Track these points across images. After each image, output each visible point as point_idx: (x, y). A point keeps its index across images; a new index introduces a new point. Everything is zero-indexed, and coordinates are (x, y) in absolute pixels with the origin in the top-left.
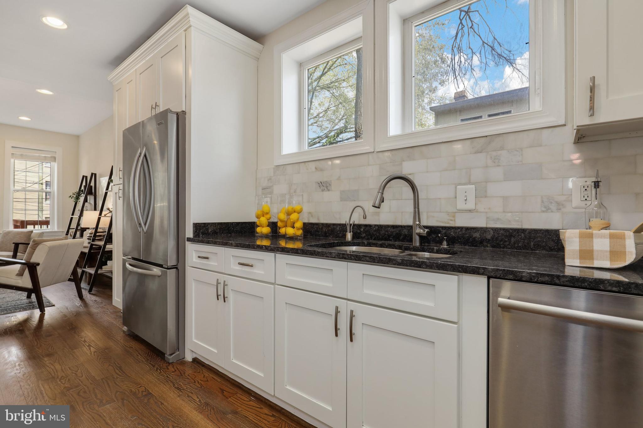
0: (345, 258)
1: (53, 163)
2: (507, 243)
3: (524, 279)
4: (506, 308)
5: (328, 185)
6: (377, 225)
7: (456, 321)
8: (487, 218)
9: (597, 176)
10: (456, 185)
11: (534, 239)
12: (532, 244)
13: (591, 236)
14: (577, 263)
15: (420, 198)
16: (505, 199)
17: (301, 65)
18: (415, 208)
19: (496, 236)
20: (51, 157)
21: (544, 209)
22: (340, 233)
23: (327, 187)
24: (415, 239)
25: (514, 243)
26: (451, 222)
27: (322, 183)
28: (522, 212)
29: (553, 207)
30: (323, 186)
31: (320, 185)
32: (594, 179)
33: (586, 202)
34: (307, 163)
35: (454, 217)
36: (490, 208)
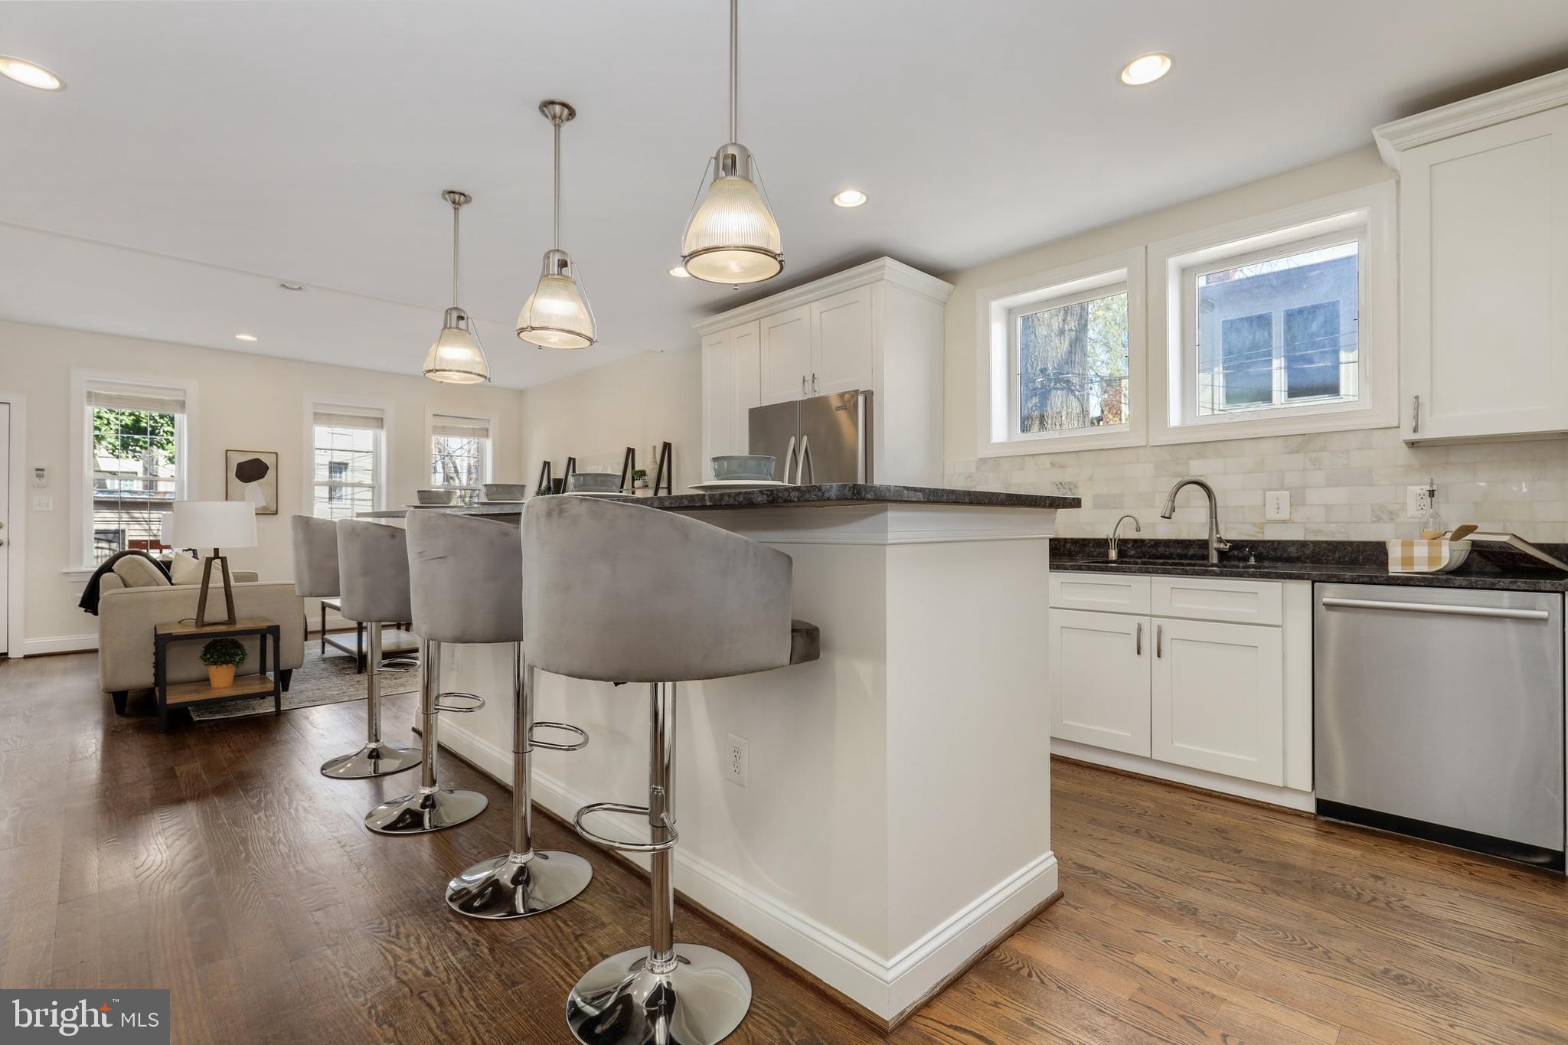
0: (1149, 572)
1: (482, 440)
2: (1331, 558)
3: (1346, 581)
4: (1330, 606)
5: (1072, 487)
6: (1153, 540)
7: (1280, 624)
8: (1306, 529)
9: (1432, 485)
10: (1265, 491)
11: (1363, 553)
12: (1361, 558)
13: (1411, 544)
14: (1399, 569)
15: (1218, 505)
16: (1328, 507)
17: (1010, 312)
18: (1211, 518)
19: (1317, 549)
20: (483, 429)
21: (1374, 519)
24: (1212, 556)
25: (1339, 558)
26: (1259, 535)
27: (1062, 484)
28: (1348, 523)
29: (1385, 517)
30: (1064, 488)
31: (1058, 487)
32: (1428, 488)
33: (1422, 511)
34: (1036, 458)
35: (1262, 528)
36: (1308, 518)
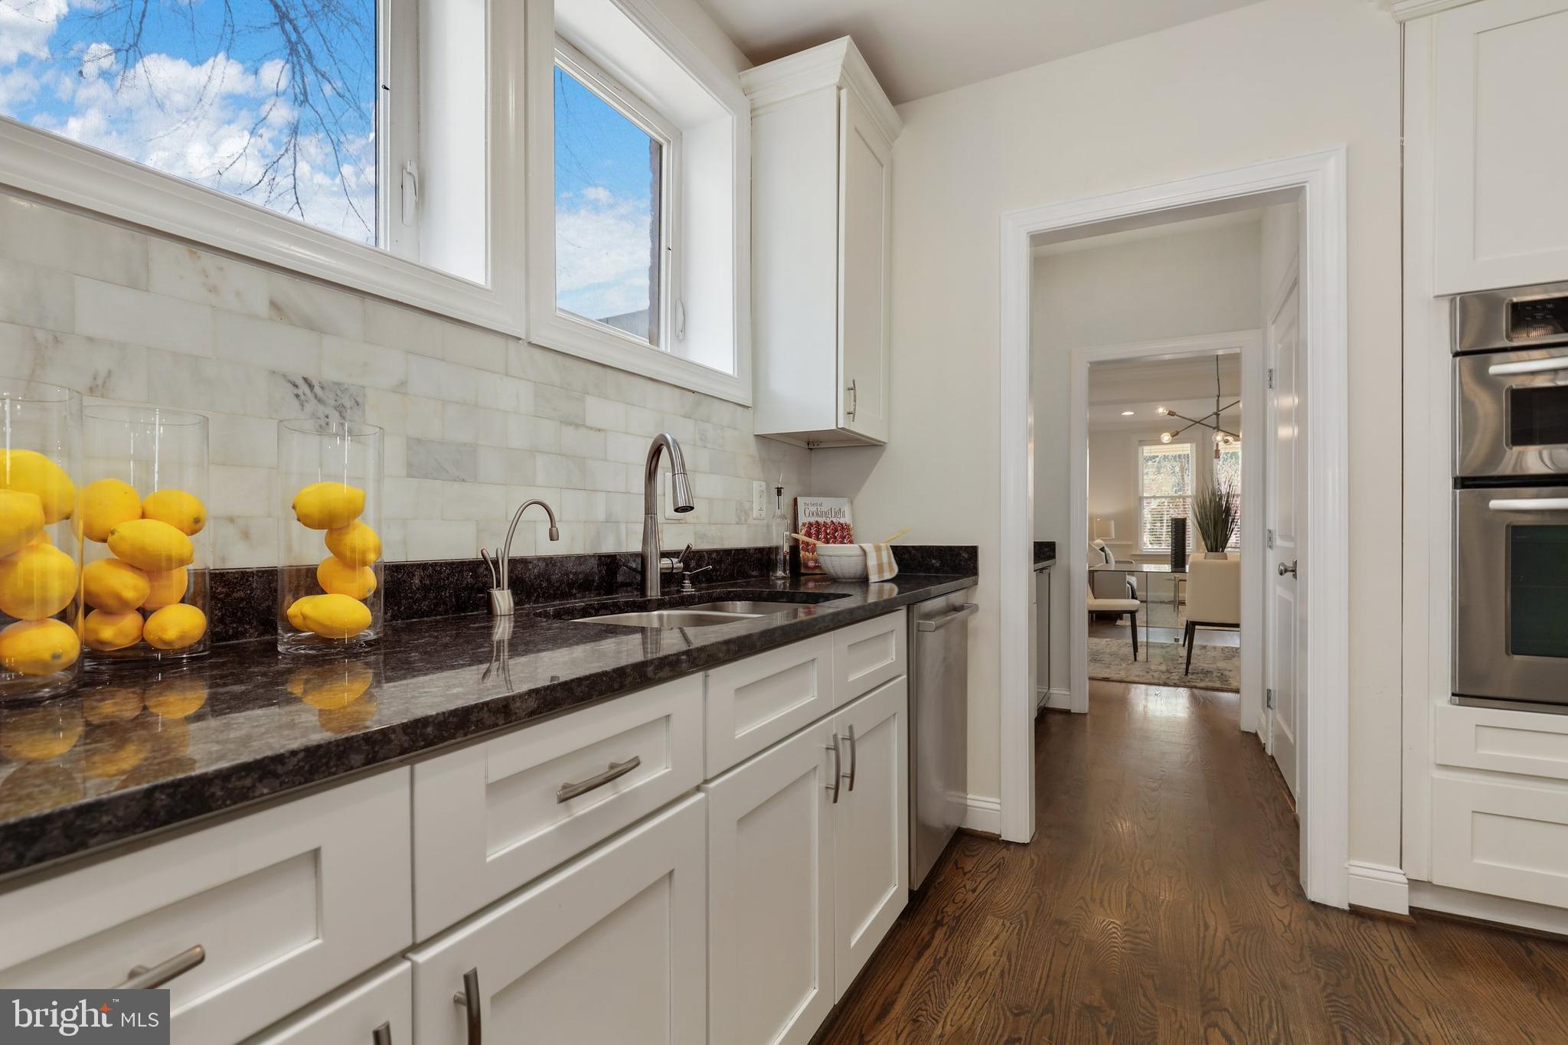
5: (348, 404)
8: (695, 534)
21: (737, 520)
22: (424, 598)
23: (341, 409)
24: (652, 584)
27: (311, 386)
29: (743, 517)
30: (320, 400)
31: (300, 392)
33: (761, 512)
